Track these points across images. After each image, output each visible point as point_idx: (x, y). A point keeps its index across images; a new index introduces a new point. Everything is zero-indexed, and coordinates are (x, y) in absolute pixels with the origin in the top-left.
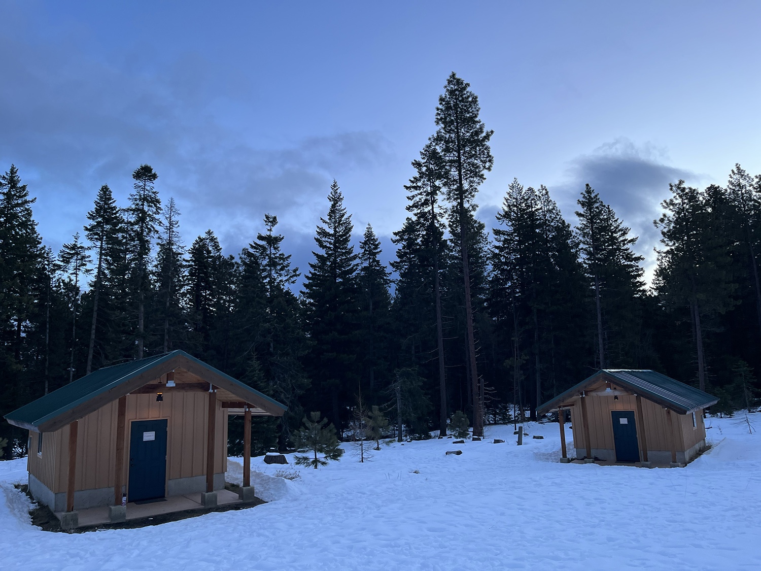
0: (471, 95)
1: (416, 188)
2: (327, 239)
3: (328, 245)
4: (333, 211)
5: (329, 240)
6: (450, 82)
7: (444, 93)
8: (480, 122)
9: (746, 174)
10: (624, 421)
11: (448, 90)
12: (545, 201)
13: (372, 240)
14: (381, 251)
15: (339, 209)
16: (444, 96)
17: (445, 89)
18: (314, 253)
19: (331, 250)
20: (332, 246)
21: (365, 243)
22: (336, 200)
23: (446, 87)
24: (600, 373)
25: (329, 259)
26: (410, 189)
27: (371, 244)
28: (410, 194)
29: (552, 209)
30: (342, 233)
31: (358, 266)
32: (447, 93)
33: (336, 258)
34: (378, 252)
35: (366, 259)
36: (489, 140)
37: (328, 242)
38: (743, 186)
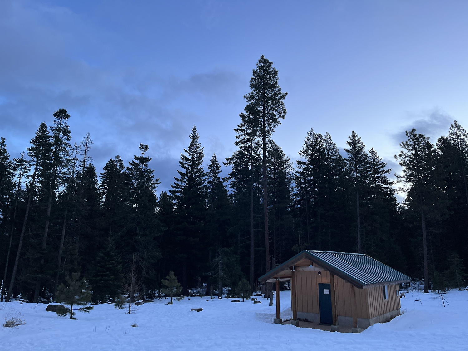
0: (274, 70)
1: (242, 131)
2: (187, 163)
3: (187, 167)
4: (192, 145)
5: (188, 163)
6: (260, 61)
7: (256, 68)
8: (279, 87)
9: (461, 128)
10: (327, 292)
11: (259, 67)
12: (329, 143)
13: (216, 164)
14: (221, 171)
15: (196, 144)
16: (255, 70)
17: (257, 66)
18: (178, 171)
19: (189, 169)
20: (189, 167)
21: (211, 166)
22: (194, 138)
23: (257, 64)
24: (303, 252)
25: (187, 175)
26: (238, 131)
27: (215, 166)
28: (238, 135)
29: (333, 148)
30: (197, 159)
31: (206, 180)
32: (258, 68)
33: (192, 175)
34: (219, 172)
35: (211, 176)
36: (284, 99)
37: (187, 164)
38: (459, 135)
